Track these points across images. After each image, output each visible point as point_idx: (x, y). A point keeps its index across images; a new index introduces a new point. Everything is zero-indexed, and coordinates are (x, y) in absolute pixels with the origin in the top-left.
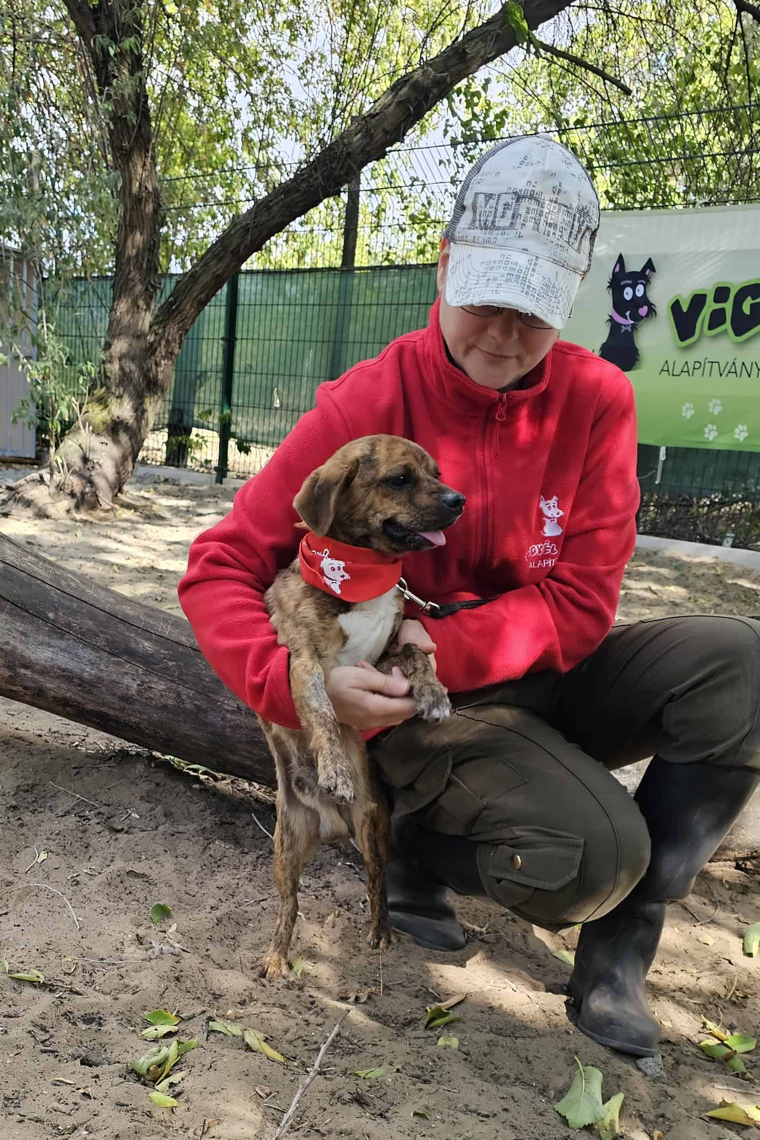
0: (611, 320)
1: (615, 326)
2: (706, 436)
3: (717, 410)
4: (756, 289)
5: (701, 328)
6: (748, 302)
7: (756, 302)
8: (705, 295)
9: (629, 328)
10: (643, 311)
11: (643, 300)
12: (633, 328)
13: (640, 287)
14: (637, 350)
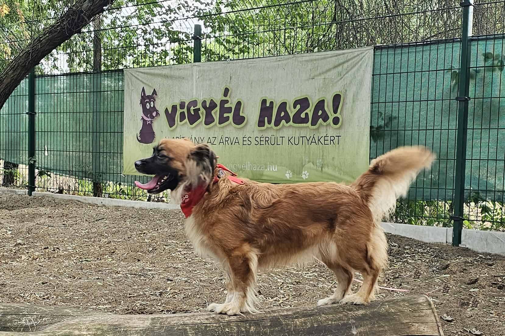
0: (143, 119)
1: (144, 121)
4: (194, 103)
5: (177, 121)
6: (192, 108)
7: (195, 108)
8: (177, 105)
9: (150, 122)
10: (154, 114)
11: (154, 109)
12: (151, 122)
13: (152, 103)
14: (154, 133)
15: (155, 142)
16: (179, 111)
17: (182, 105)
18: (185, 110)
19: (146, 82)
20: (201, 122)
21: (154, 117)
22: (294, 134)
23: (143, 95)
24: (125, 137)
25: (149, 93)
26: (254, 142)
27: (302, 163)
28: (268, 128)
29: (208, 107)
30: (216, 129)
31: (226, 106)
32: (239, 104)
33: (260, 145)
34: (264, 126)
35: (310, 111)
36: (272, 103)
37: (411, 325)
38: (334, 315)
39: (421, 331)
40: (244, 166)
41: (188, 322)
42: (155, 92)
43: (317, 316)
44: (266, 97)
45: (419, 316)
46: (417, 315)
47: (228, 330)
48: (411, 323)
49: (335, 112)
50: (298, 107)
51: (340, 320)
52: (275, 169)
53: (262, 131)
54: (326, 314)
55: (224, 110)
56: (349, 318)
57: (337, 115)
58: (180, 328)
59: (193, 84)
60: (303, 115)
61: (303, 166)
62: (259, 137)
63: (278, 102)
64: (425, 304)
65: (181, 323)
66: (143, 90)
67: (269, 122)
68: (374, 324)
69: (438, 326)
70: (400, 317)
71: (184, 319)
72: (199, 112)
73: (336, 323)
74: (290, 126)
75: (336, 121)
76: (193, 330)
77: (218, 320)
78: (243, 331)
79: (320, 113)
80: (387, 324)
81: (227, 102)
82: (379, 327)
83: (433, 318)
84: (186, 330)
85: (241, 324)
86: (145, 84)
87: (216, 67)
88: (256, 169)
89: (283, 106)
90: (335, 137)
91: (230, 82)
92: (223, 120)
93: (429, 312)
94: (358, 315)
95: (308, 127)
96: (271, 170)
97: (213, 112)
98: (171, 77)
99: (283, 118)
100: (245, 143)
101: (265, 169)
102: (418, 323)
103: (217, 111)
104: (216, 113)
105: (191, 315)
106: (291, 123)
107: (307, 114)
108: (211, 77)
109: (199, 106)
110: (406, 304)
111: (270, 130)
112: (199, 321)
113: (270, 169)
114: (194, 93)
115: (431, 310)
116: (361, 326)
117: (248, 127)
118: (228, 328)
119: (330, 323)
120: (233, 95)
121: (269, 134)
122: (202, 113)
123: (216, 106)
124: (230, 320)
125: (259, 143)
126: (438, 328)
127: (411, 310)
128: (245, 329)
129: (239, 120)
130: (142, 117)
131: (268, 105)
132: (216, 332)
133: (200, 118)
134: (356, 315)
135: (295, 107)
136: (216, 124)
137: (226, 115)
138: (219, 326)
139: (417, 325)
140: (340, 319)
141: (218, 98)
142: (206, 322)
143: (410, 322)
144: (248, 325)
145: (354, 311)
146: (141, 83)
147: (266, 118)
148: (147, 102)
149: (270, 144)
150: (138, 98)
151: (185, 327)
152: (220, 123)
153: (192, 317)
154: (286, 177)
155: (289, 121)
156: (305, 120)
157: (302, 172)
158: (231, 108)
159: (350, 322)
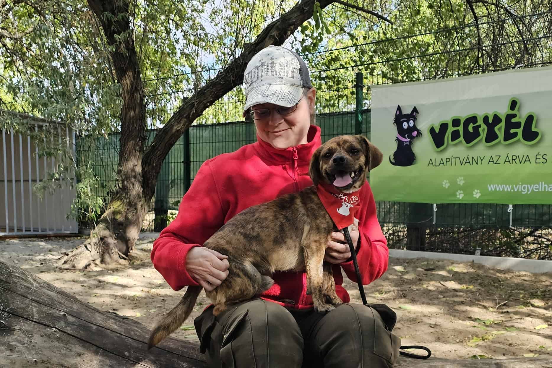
0: (398, 139)
1: (400, 143)
2: (458, 196)
3: (462, 183)
4: (474, 119)
5: (448, 140)
6: (471, 125)
7: (475, 125)
8: (447, 123)
9: (408, 143)
10: (415, 134)
11: (414, 128)
12: (410, 143)
13: (411, 122)
14: (414, 154)
16: (451, 129)
17: (456, 122)
18: (461, 129)
20: (482, 139)
23: (398, 114)
25: (407, 111)
29: (490, 122)
30: (501, 146)
31: (513, 120)
32: (530, 118)
40: (536, 186)
55: (510, 125)
72: (480, 128)
81: (514, 116)
92: (508, 136)
97: (496, 129)
100: (538, 161)
103: (502, 126)
104: (500, 130)
109: (480, 122)
117: (543, 144)
120: (522, 109)
122: (483, 130)
123: (500, 121)
133: (479, 135)
136: (500, 142)
137: (512, 131)
141: (503, 112)
148: (404, 121)
150: (391, 117)
152: (505, 140)
158: (520, 123)
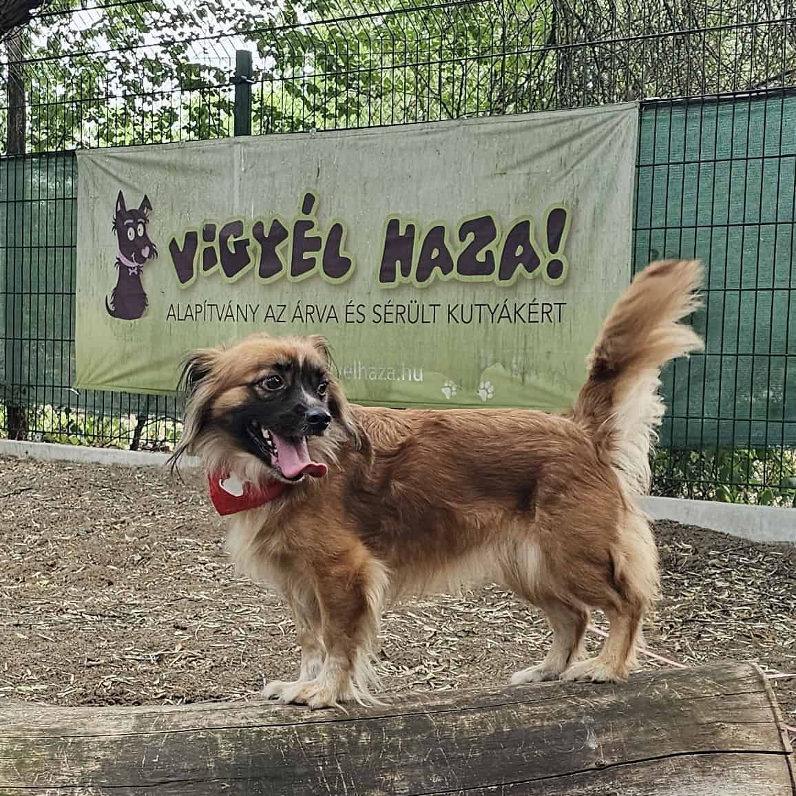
0: (119, 263)
1: (123, 268)
4: (236, 227)
5: (198, 269)
6: (231, 239)
7: (237, 239)
8: (196, 233)
9: (135, 271)
10: (145, 252)
11: (145, 241)
12: (139, 270)
13: (140, 227)
14: (145, 295)
15: (146, 315)
16: (201, 246)
17: (209, 233)
18: (216, 244)
19: (126, 180)
20: (252, 270)
21: (145, 259)
22: (460, 297)
23: (119, 208)
24: (79, 304)
25: (133, 203)
26: (370, 316)
27: (479, 365)
28: (401, 285)
29: (267, 236)
30: (286, 286)
31: (308, 234)
32: (337, 230)
33: (385, 322)
34: (393, 281)
35: (497, 246)
36: (410, 228)
37: (718, 726)
38: (548, 707)
39: (741, 742)
40: (348, 370)
41: (219, 722)
42: (146, 203)
43: (509, 708)
44: (398, 215)
45: (737, 708)
46: (733, 704)
47: (308, 742)
48: (719, 724)
49: (553, 248)
50: (470, 237)
51: (560, 717)
52: (418, 378)
53: (388, 290)
54: (529, 704)
55: (303, 244)
56: (581, 713)
57: (558, 256)
58: (201, 736)
59: (232, 186)
60: (481, 257)
61: (481, 371)
62: (383, 306)
63: (424, 227)
64: (750, 681)
65: (204, 724)
66: (121, 197)
67: (406, 272)
68: (637, 725)
69: (779, 728)
70: (694, 711)
71: (209, 717)
72: (247, 247)
73: (550, 723)
74: (453, 280)
75: (555, 269)
76: (231, 740)
77: (287, 719)
78: (343, 743)
79: (519, 251)
80: (666, 725)
81: (310, 225)
82: (646, 732)
83: (768, 712)
84: (215, 740)
85: (338, 727)
86: (125, 183)
87: (285, 148)
88: (375, 378)
89: (437, 235)
90: (553, 306)
91: (317, 181)
92: (300, 267)
93: (760, 698)
94: (602, 705)
95: (493, 282)
96: (410, 379)
97: (278, 249)
98: (184, 169)
99: (435, 263)
100: (350, 318)
101: (396, 378)
102: (735, 723)
103: (287, 246)
104: (284, 252)
105: (225, 707)
106: (454, 273)
107: (489, 254)
108: (273, 169)
109: (248, 234)
110: (709, 682)
111: (407, 292)
112: (244, 721)
113: (407, 378)
114: (237, 206)
115: (763, 695)
116: (608, 730)
117: (358, 282)
118: (309, 736)
119: (538, 723)
120: (323, 210)
121: (404, 299)
122: (254, 251)
123: (285, 234)
124: (315, 718)
125: (383, 318)
126: (780, 735)
127: (718, 693)
128: (346, 738)
129: (337, 266)
130: (118, 259)
131: (402, 232)
132: (283, 745)
133: (249, 261)
134: (596, 706)
135: (462, 238)
136: (285, 276)
137: (307, 256)
138: (289, 733)
139: (732, 727)
140: (561, 714)
141: (290, 216)
142: (260, 722)
143: (717, 722)
144: (354, 728)
145: (592, 697)
146: (115, 183)
147: (398, 262)
148: (129, 226)
149: (406, 320)
150: (109, 216)
151: (211, 734)
152: (295, 273)
153: (228, 712)
154: (444, 395)
155: (451, 269)
156: (486, 268)
157: (479, 384)
158: (319, 239)
159: (583, 722)
